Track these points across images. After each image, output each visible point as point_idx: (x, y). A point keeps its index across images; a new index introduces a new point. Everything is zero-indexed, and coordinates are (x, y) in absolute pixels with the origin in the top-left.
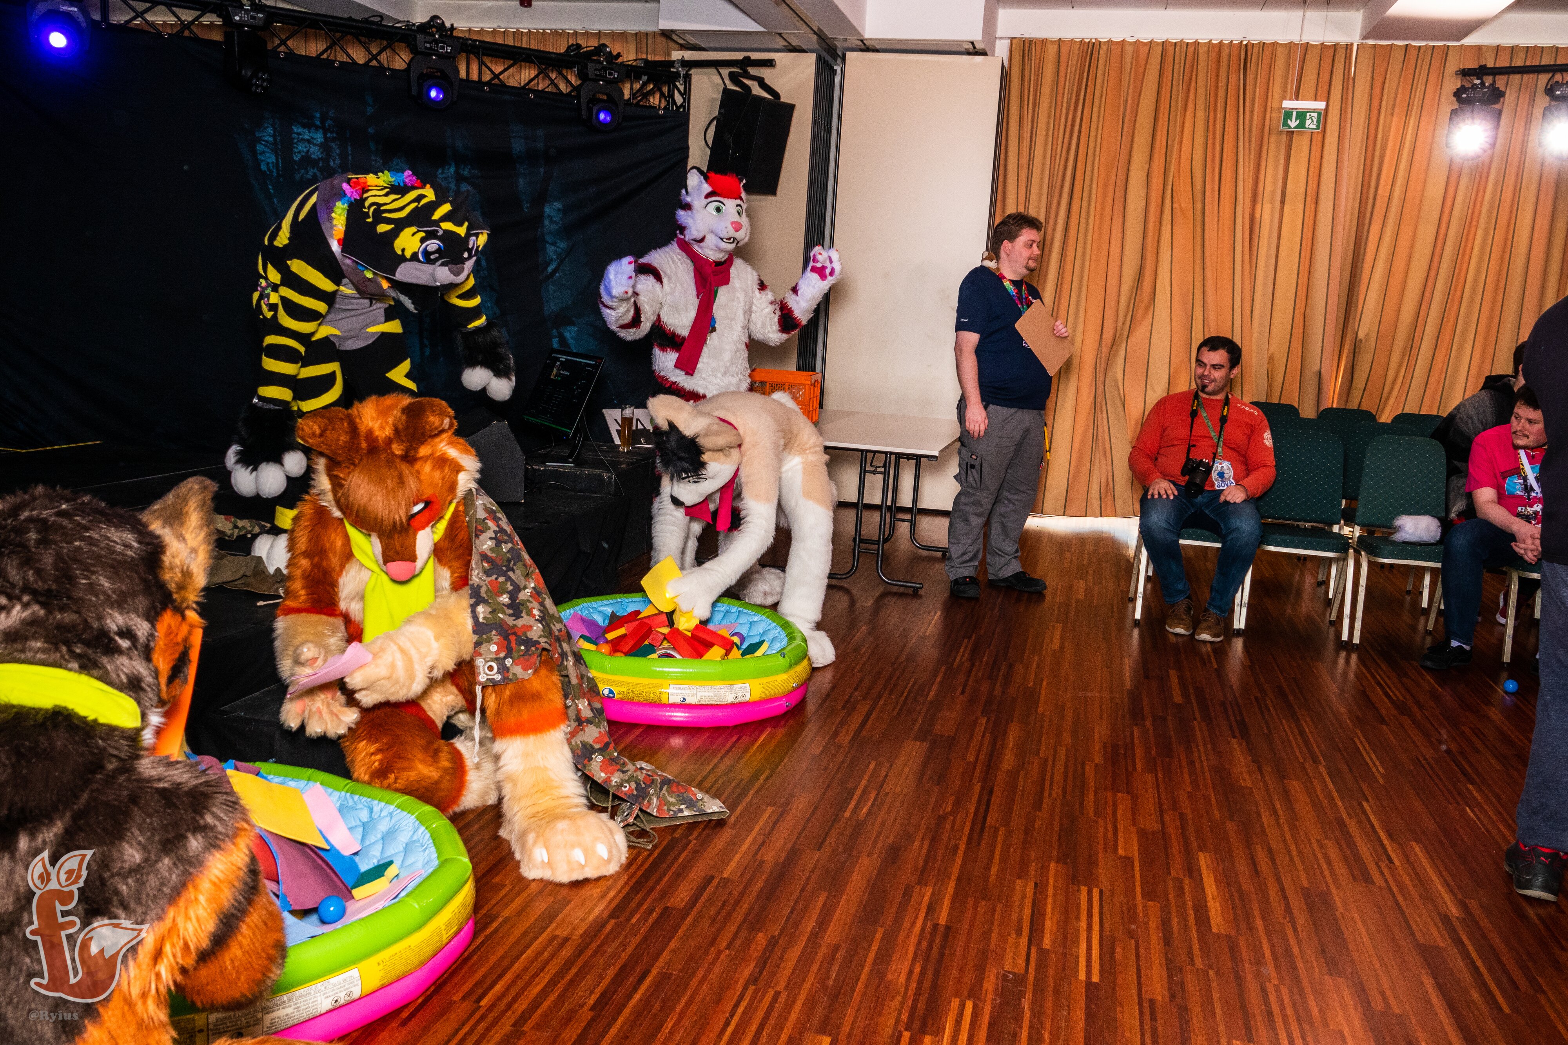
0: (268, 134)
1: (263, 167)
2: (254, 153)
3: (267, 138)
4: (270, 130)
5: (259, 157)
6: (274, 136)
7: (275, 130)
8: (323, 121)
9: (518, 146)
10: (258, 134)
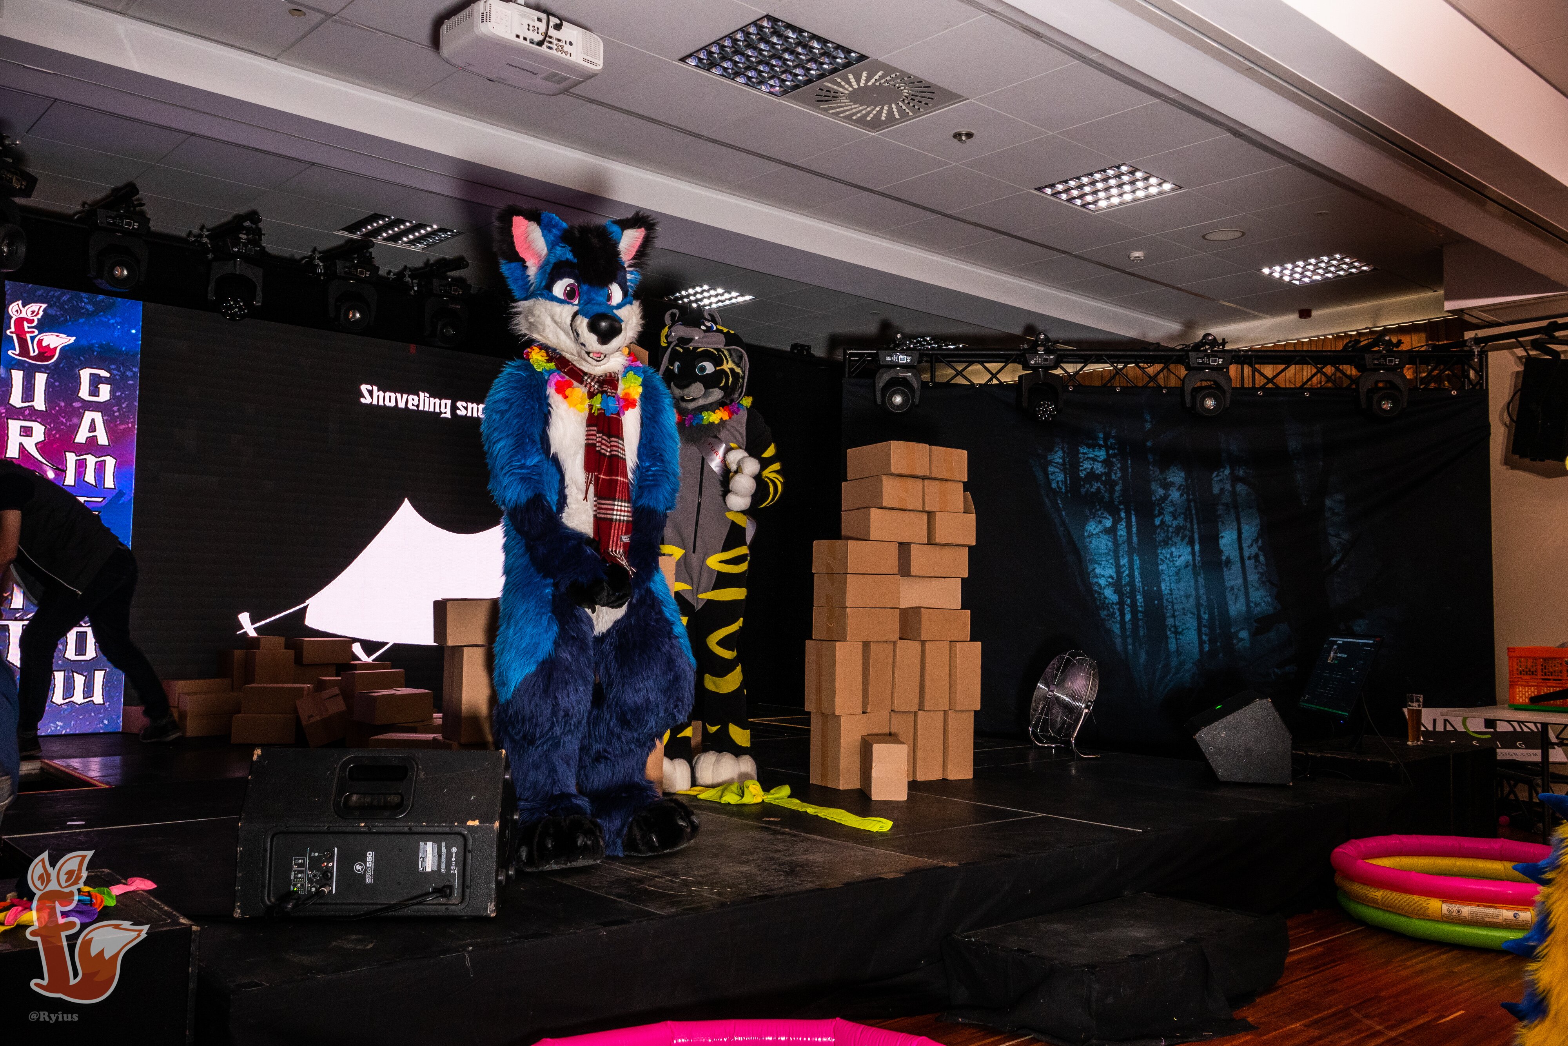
0: (1058, 457)
1: (1054, 485)
2: (1046, 474)
3: (1058, 460)
4: (1060, 453)
5: (1051, 477)
6: (1063, 458)
7: (1064, 452)
8: (1106, 440)
9: (1293, 444)
10: (1049, 458)
